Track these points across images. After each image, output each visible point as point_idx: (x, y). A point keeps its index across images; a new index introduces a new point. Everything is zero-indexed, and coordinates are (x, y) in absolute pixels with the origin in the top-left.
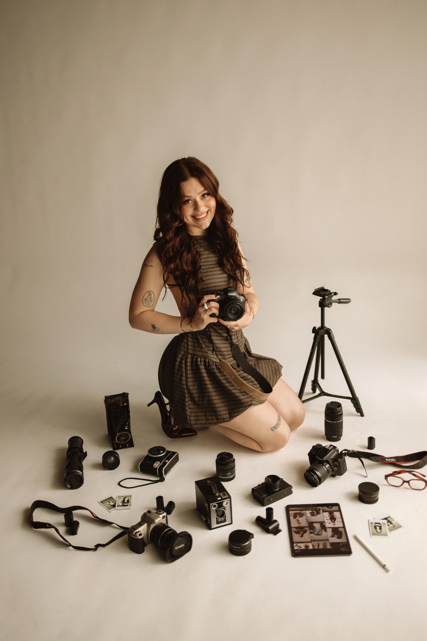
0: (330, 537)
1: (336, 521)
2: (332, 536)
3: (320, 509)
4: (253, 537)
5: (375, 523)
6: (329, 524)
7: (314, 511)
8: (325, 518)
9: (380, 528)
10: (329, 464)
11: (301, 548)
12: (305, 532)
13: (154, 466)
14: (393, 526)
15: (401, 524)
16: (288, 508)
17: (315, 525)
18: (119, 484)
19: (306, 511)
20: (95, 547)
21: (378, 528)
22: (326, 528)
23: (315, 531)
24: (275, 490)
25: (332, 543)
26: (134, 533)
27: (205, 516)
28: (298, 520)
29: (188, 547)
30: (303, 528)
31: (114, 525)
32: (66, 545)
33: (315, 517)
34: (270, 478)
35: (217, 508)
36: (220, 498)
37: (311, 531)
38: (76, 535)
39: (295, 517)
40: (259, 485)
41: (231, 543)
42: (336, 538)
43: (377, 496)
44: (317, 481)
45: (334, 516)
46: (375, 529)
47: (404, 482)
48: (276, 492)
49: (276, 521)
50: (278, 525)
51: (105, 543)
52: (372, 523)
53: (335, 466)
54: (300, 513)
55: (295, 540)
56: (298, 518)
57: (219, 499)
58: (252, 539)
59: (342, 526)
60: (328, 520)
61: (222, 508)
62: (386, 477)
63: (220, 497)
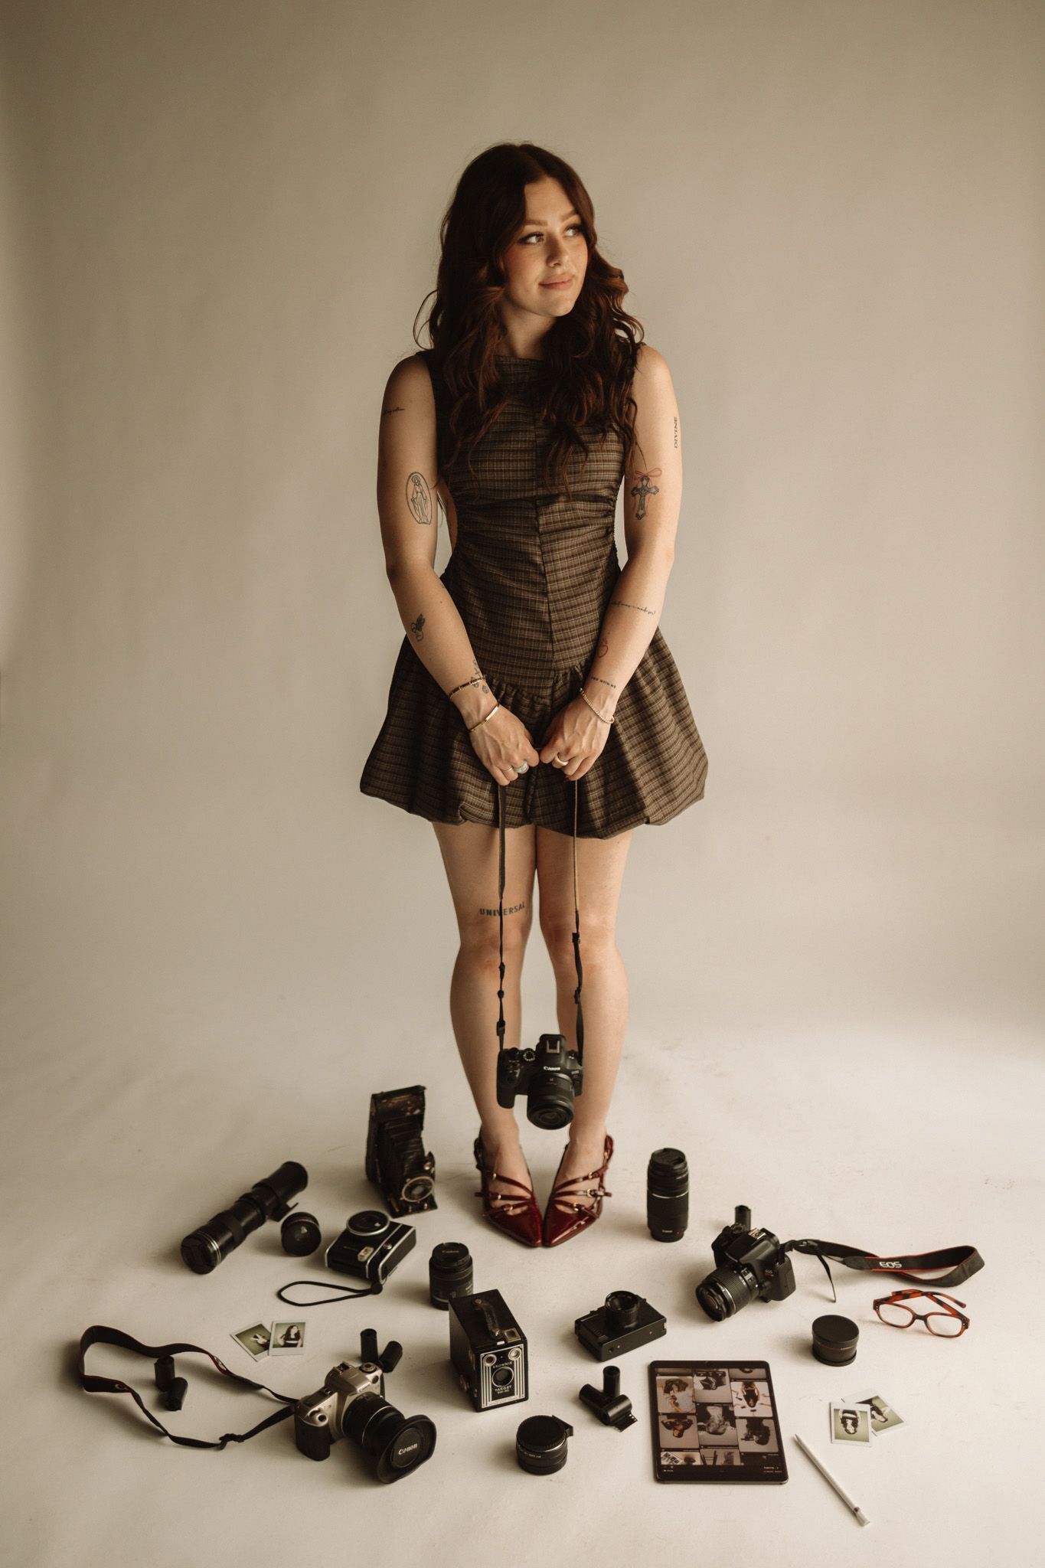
0: (742, 1439)
1: (758, 1402)
2: (747, 1438)
3: (724, 1374)
4: (571, 1434)
5: (845, 1412)
6: (741, 1410)
7: (711, 1379)
8: (734, 1395)
9: (855, 1424)
10: (754, 1273)
11: (677, 1462)
12: (687, 1425)
13: (359, 1256)
14: (883, 1420)
15: (901, 1415)
16: (655, 1368)
17: (710, 1409)
18: (279, 1295)
19: (693, 1376)
20: (220, 1442)
21: (849, 1422)
22: (735, 1418)
23: (709, 1425)
24: (627, 1327)
25: (744, 1453)
26: (309, 1414)
27: (468, 1379)
28: (673, 1396)
29: (426, 1451)
30: (685, 1415)
31: (263, 1391)
32: (156, 1432)
33: (711, 1391)
34: (616, 1297)
35: (495, 1365)
36: (503, 1342)
37: (702, 1424)
38: (179, 1411)
39: (668, 1389)
40: (592, 1313)
41: (522, 1446)
42: (754, 1442)
43: (854, 1347)
44: (722, 1307)
45: (754, 1391)
46: (842, 1425)
47: (916, 1317)
48: (630, 1330)
49: (624, 1398)
50: (630, 1407)
51: (242, 1433)
52: (836, 1411)
53: (768, 1278)
54: (680, 1381)
55: (664, 1444)
56: (675, 1392)
57: (499, 1343)
58: (569, 1439)
59: (770, 1415)
60: (741, 1399)
61: (506, 1364)
62: (877, 1304)
63: (504, 1339)
